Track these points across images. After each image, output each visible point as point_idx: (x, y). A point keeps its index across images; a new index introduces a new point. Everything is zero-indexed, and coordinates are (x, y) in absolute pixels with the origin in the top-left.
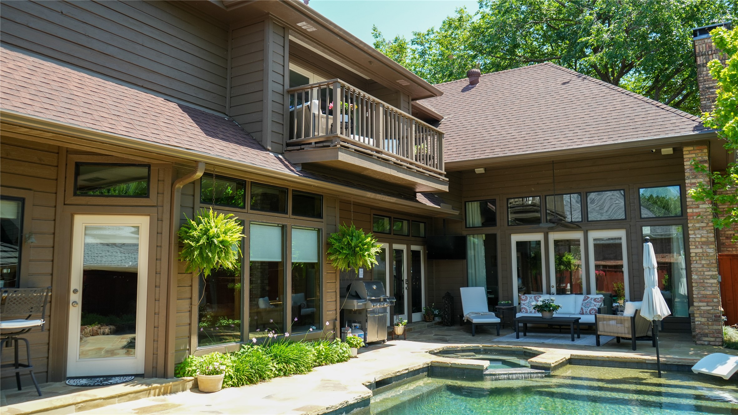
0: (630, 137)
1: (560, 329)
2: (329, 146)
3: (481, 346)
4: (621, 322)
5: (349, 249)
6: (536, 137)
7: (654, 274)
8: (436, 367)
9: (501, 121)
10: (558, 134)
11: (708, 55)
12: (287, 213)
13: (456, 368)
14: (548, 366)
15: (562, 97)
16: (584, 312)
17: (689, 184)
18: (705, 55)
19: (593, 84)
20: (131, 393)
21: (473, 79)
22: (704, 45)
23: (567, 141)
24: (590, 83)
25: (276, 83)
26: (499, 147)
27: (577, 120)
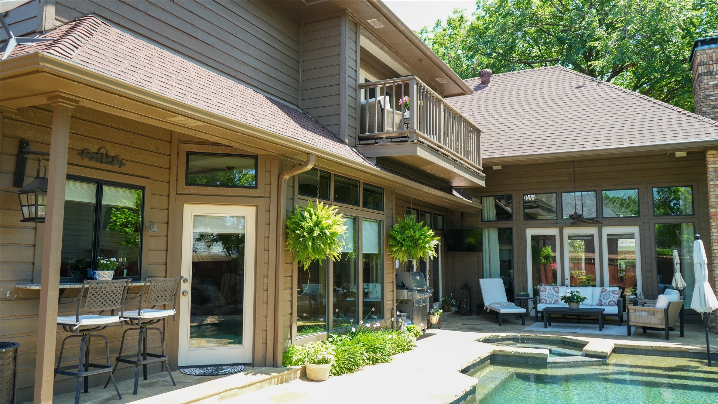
0: (658, 139)
1: (579, 319)
2: (407, 141)
3: (519, 335)
4: (653, 313)
5: (410, 241)
6: (563, 137)
7: (704, 270)
8: (497, 355)
9: (522, 120)
10: (584, 134)
11: (709, 64)
12: (359, 206)
13: (519, 356)
14: (605, 354)
15: (580, 100)
16: (603, 303)
17: (713, 186)
18: (706, 64)
19: (609, 89)
20: (257, 382)
21: (485, 78)
22: (705, 55)
23: (595, 142)
24: (605, 87)
25: (350, 78)
26: (527, 145)
27: (600, 122)
